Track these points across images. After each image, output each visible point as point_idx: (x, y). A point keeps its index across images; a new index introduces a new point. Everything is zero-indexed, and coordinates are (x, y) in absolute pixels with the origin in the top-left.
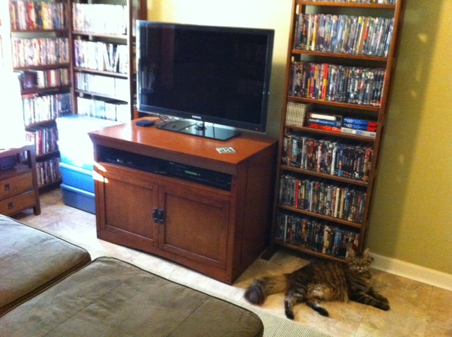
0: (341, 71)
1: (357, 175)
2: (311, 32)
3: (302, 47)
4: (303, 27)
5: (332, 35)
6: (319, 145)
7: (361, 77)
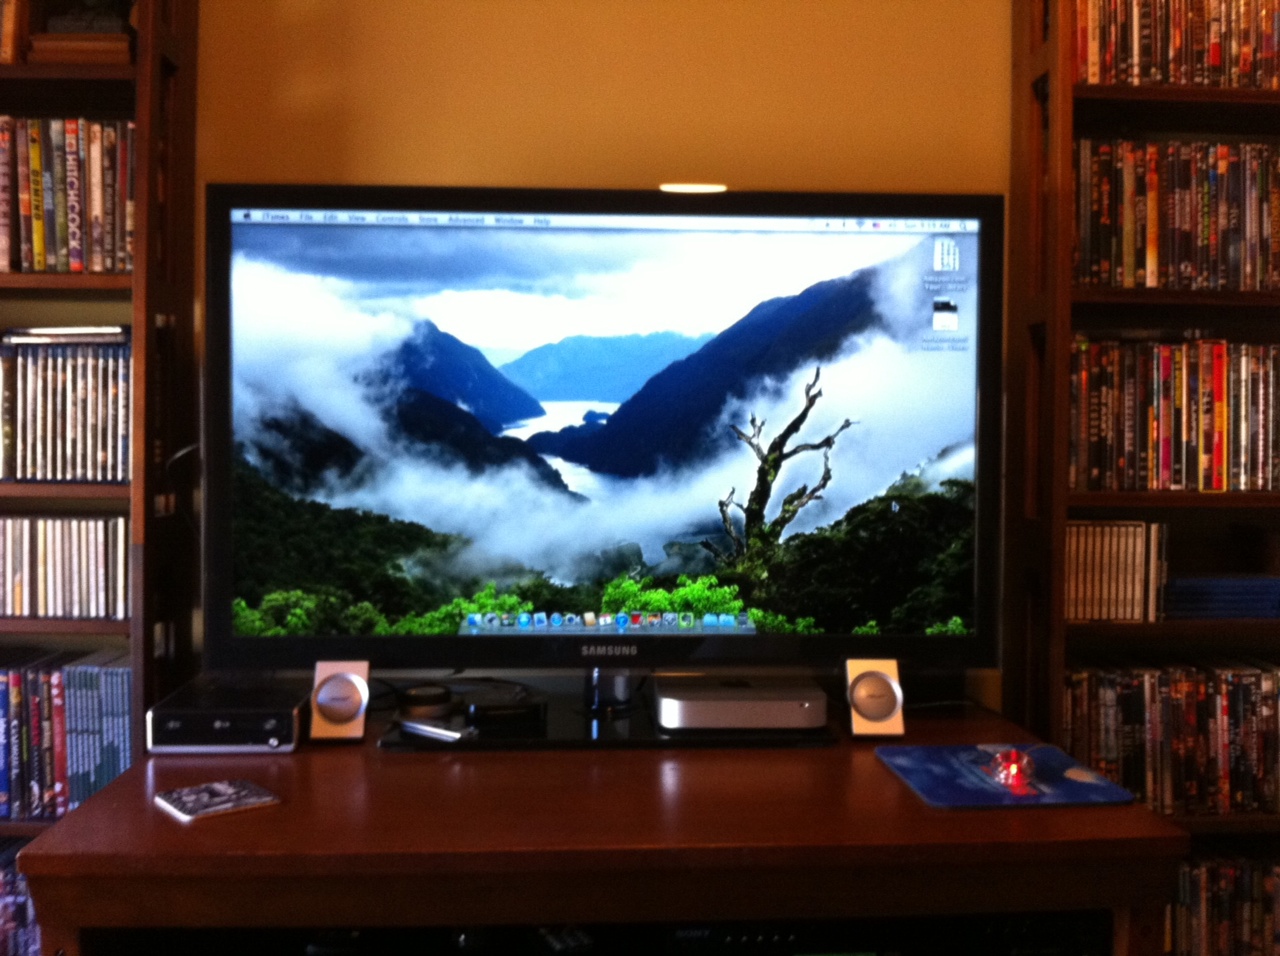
2: (1139, 214)
3: (1104, 276)
4: (1100, 194)
5: (1222, 221)
6: (1218, 691)
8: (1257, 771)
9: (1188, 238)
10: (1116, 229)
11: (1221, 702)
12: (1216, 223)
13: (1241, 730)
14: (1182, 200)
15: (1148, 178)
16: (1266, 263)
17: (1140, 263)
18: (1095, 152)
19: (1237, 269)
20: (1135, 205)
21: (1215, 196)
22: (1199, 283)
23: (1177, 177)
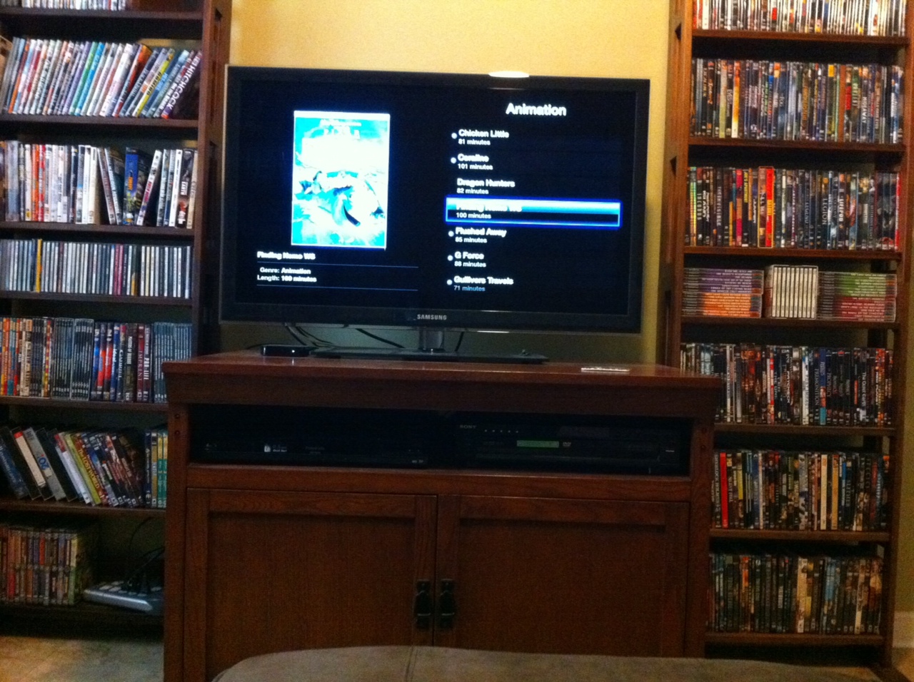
0: (803, 179)
1: (862, 414)
2: (728, 99)
3: (709, 131)
4: (708, 88)
5: (775, 103)
6: (768, 356)
7: (848, 191)
8: (790, 401)
9: (755, 112)
10: (715, 107)
11: (769, 362)
12: (772, 104)
13: (781, 378)
14: (753, 92)
15: (734, 80)
16: (799, 126)
17: (729, 125)
18: (705, 65)
19: (782, 128)
20: (726, 94)
21: (772, 90)
22: (761, 136)
23: (750, 79)
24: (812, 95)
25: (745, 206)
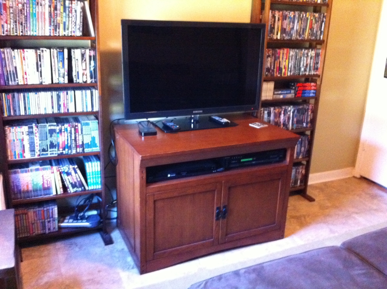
0: (296, 52)
1: (305, 125)
2: (278, 25)
3: (271, 37)
4: (272, 21)
6: (282, 110)
7: (308, 56)
8: (287, 123)
10: (274, 28)
11: (282, 112)
12: (290, 27)
13: (285, 116)
14: (285, 22)
15: (280, 18)
16: (297, 34)
17: (277, 34)
18: (272, 13)
19: (292, 35)
20: (277, 23)
21: (290, 21)
22: (286, 38)
23: (284, 18)
24: (301, 23)
25: (280, 62)
